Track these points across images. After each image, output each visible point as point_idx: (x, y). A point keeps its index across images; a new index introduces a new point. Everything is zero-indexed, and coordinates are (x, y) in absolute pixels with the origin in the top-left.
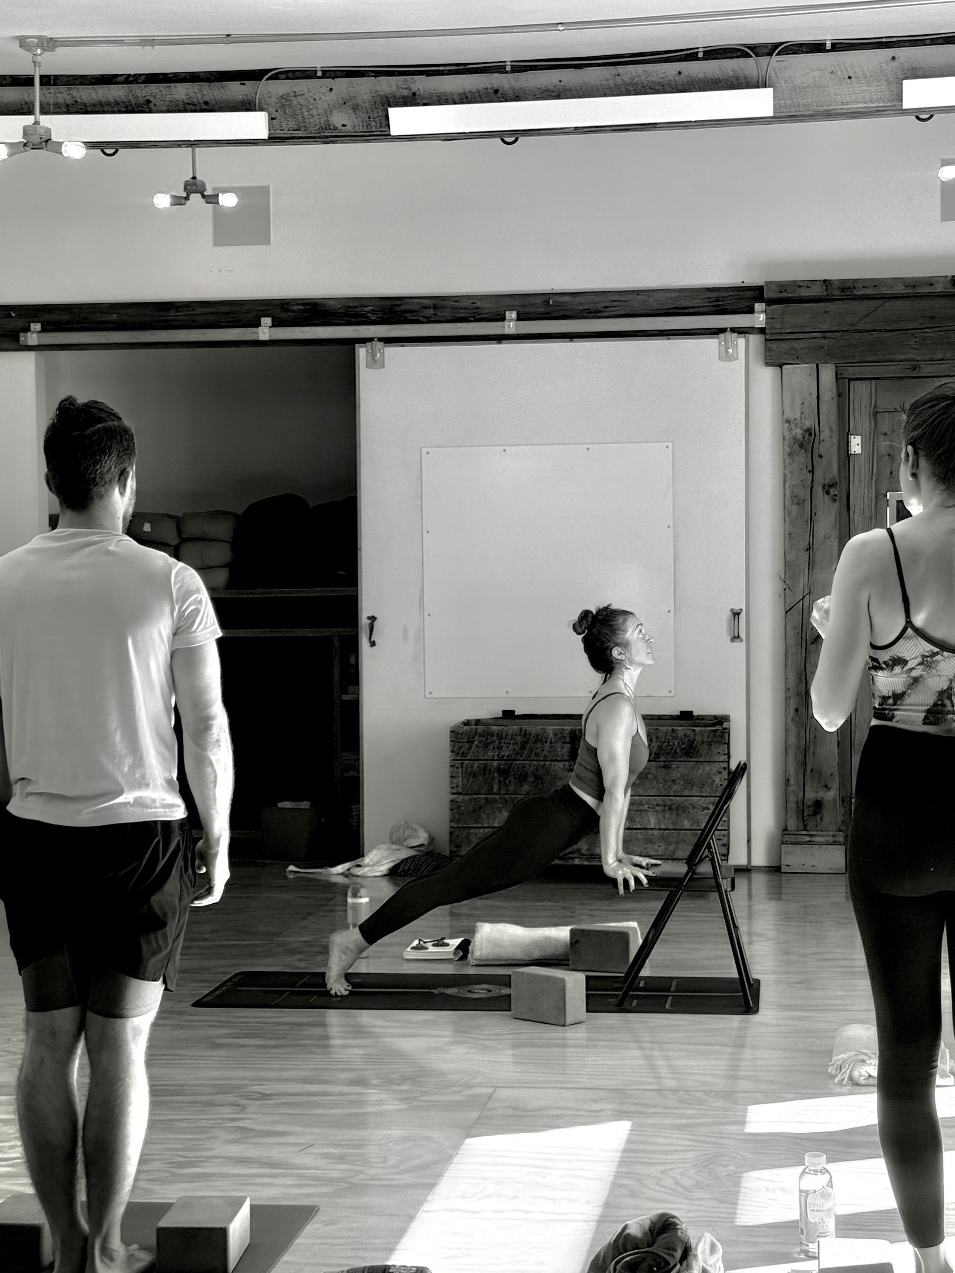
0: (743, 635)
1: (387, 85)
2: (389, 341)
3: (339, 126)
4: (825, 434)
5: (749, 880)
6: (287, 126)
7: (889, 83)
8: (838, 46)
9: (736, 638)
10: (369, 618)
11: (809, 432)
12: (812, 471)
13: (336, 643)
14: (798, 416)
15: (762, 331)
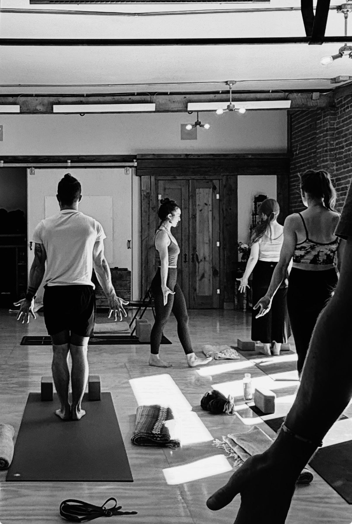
0: (131, 247)
1: (52, 99)
2: (36, 168)
3: (39, 110)
4: (152, 194)
5: (132, 311)
6: (25, 109)
7: (184, 104)
8: (172, 94)
9: (129, 248)
10: (30, 242)
11: (148, 193)
12: (149, 204)
13: (17, 249)
14: (145, 189)
15: (136, 167)
